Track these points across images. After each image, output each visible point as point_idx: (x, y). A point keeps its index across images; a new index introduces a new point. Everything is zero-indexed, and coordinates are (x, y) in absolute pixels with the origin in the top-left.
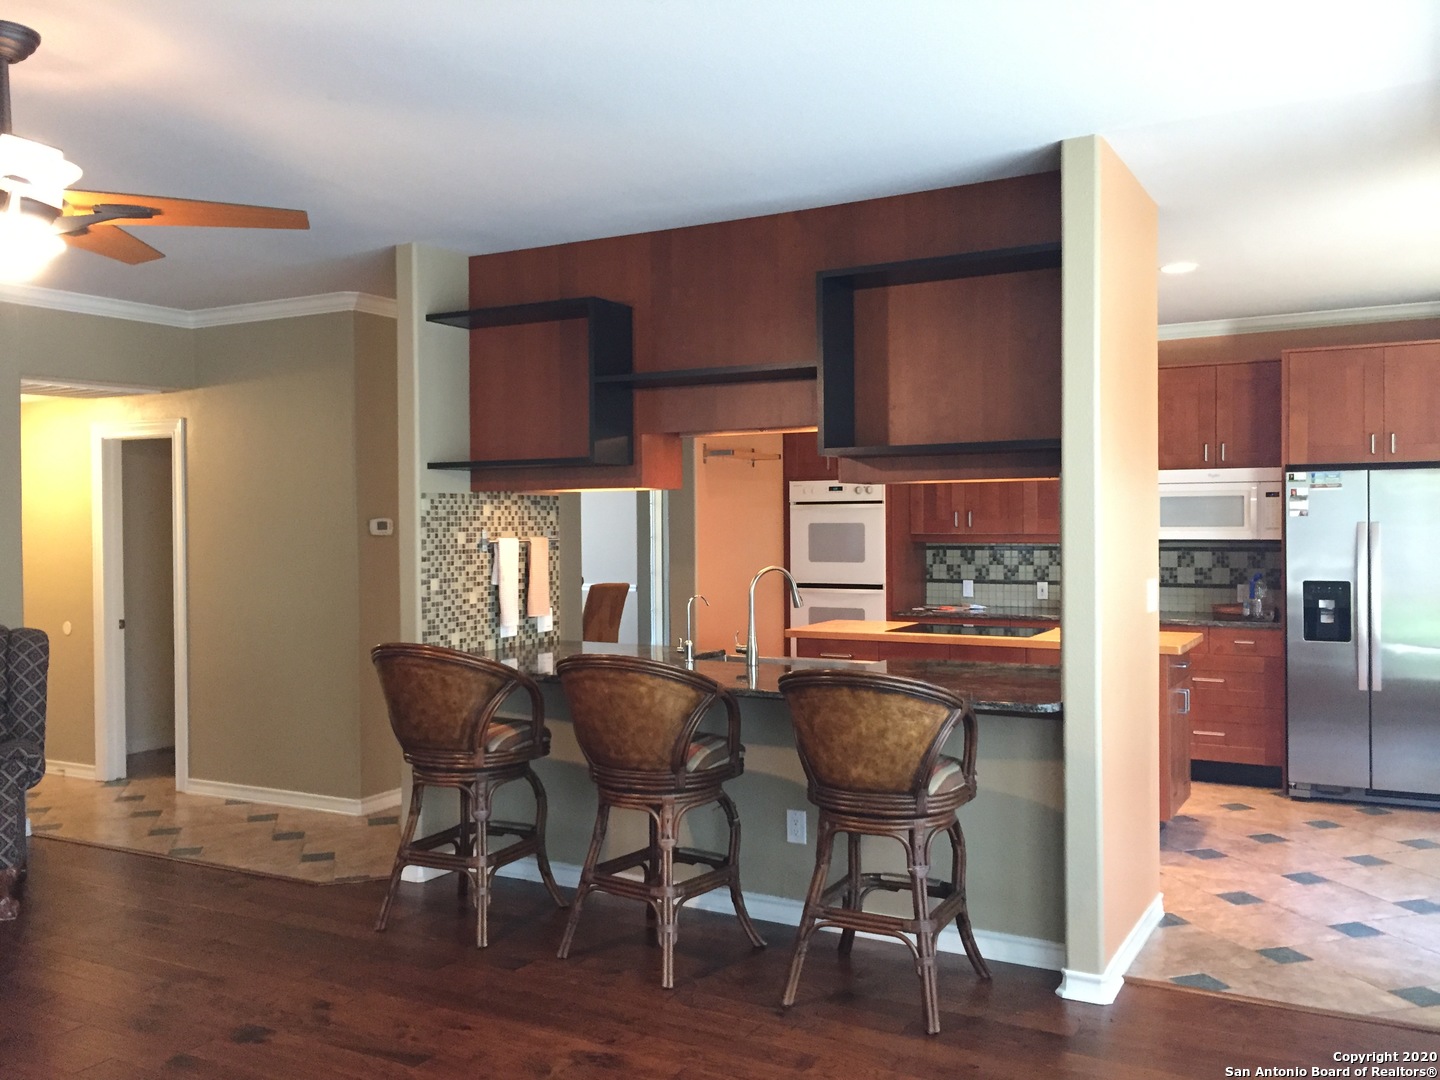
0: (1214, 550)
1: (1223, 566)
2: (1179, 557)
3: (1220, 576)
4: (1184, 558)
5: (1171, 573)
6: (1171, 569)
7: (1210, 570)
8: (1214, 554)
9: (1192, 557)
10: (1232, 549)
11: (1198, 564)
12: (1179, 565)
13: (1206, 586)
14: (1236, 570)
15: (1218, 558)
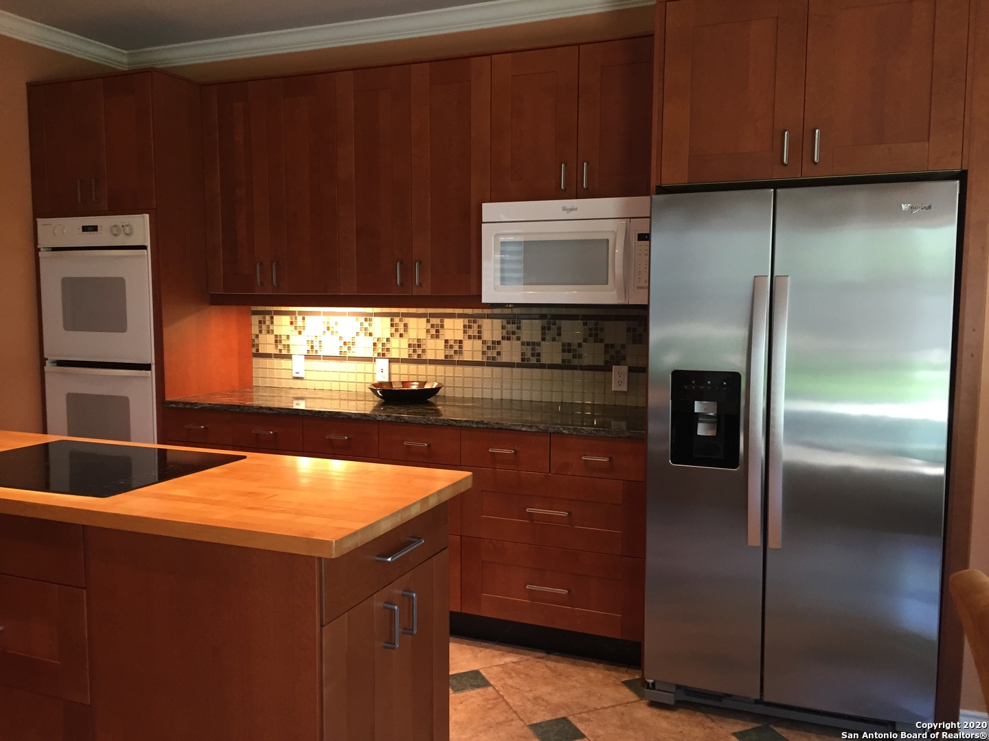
0: (585, 318)
1: (595, 341)
2: (543, 328)
3: (592, 354)
4: (549, 329)
5: (533, 349)
6: (533, 344)
7: (580, 345)
8: (585, 324)
9: (559, 329)
10: (608, 318)
11: (566, 338)
12: (543, 339)
13: (574, 368)
14: (613, 346)
15: (590, 329)
